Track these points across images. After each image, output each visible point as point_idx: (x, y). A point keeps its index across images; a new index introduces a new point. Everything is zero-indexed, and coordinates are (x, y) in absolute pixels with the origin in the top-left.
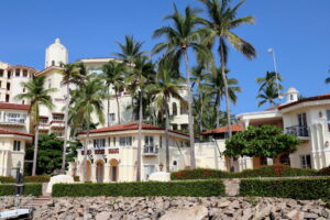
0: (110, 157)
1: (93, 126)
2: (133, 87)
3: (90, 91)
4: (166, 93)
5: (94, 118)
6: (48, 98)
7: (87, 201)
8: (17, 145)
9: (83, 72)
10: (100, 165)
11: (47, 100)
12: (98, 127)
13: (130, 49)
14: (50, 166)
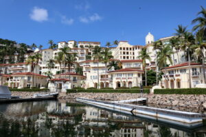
0: (176, 78)
1: (168, 66)
2: (184, 47)
3: (165, 51)
4: (201, 48)
5: (168, 62)
6: (148, 56)
7: (168, 96)
8: (139, 75)
10: (172, 81)
11: (148, 57)
12: (170, 66)
13: (181, 30)
14: (152, 82)
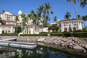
0: (29, 30)
1: (26, 25)
2: (33, 18)
3: (26, 19)
4: (38, 19)
5: (26, 23)
6: (19, 20)
7: (25, 37)
8: (14, 28)
9: (24, 16)
10: (27, 31)
12: (27, 25)
13: (32, 12)
14: (19, 31)
